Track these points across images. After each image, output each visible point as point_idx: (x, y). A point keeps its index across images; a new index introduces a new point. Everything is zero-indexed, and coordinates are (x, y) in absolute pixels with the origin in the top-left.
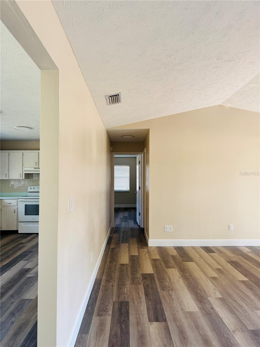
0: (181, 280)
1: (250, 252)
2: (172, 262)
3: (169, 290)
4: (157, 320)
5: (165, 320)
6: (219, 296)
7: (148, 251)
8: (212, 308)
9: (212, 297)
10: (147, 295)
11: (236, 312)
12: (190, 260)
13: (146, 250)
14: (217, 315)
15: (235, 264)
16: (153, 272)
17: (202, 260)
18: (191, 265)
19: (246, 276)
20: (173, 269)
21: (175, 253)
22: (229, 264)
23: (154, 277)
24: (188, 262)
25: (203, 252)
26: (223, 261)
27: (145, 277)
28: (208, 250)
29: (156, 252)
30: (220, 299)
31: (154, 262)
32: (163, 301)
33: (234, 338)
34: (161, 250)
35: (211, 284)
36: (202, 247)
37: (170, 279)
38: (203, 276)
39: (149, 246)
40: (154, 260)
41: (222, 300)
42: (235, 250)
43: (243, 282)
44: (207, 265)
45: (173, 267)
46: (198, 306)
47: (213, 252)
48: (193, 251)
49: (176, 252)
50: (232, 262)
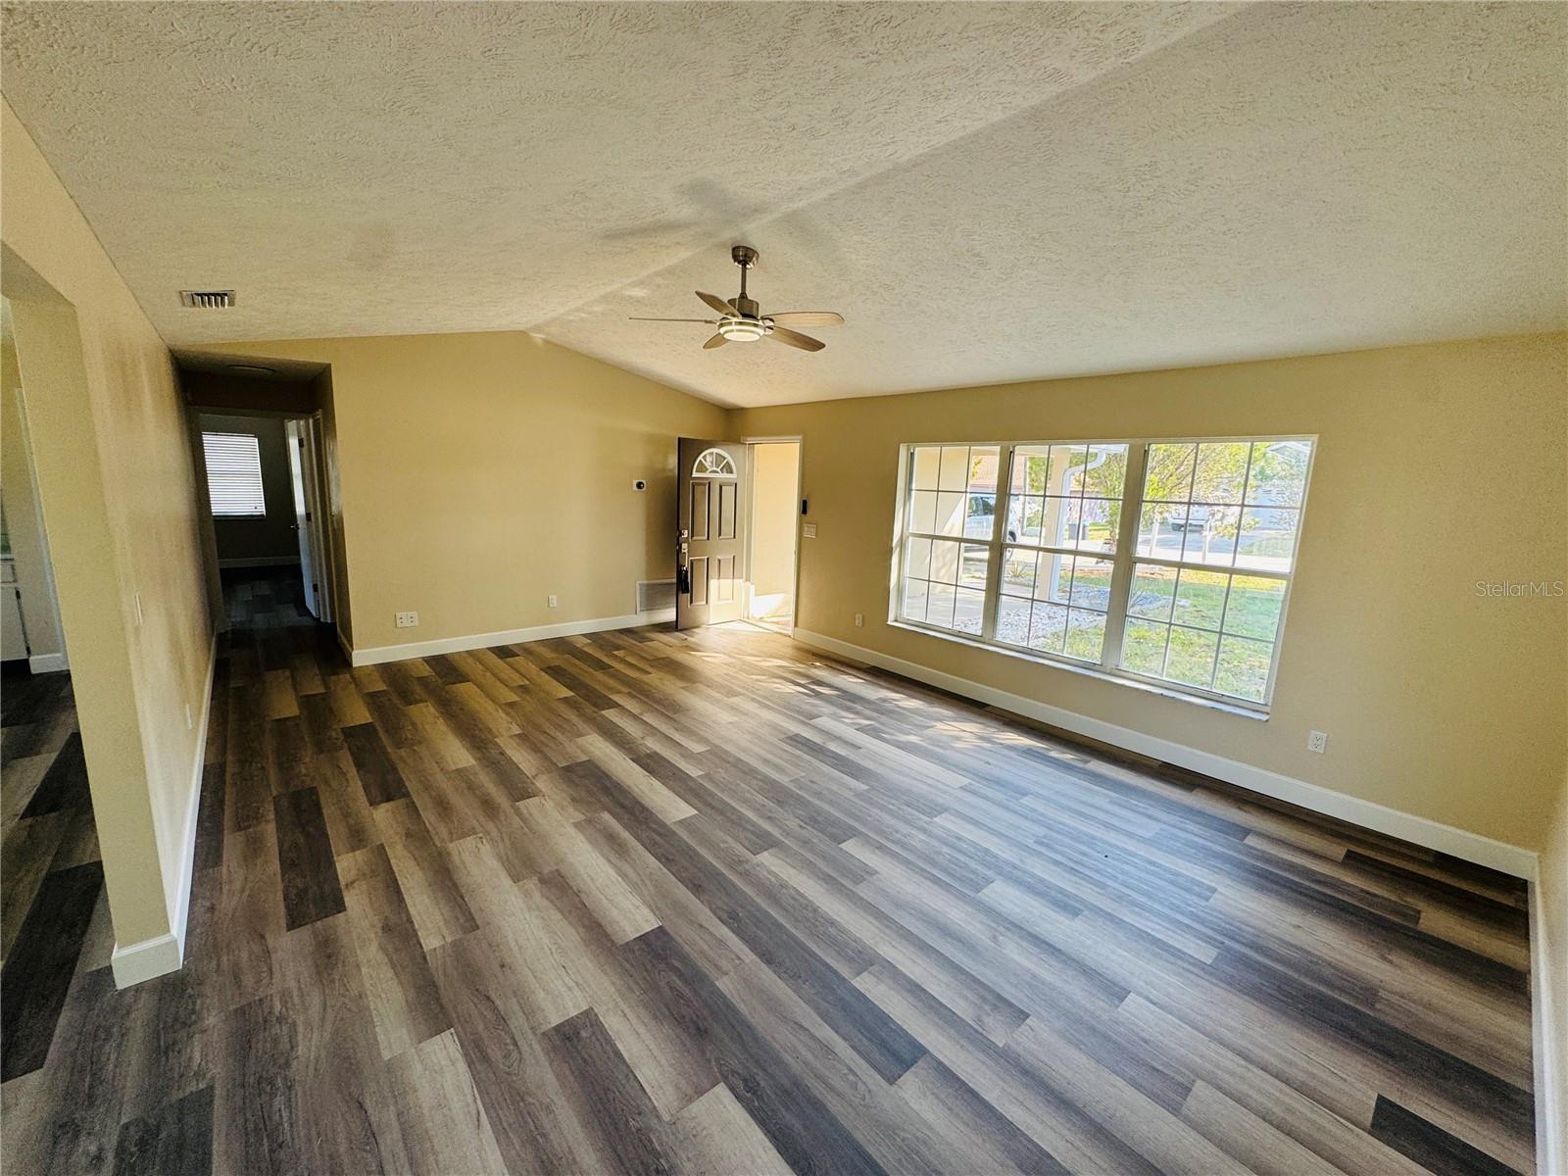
0: (441, 722)
1: (589, 644)
2: (418, 689)
3: (413, 745)
4: (389, 799)
5: (407, 795)
6: (516, 730)
7: (352, 677)
8: (502, 754)
9: (502, 736)
10: (359, 765)
11: (545, 749)
12: (463, 678)
13: (348, 676)
14: (510, 761)
15: (555, 672)
16: (370, 720)
17: (488, 674)
18: (465, 689)
19: (571, 689)
20: (421, 705)
21: (426, 671)
22: (543, 674)
23: (375, 731)
24: (457, 685)
25: (494, 659)
26: (533, 669)
27: (350, 733)
28: (503, 652)
29: (376, 676)
30: (519, 736)
31: (373, 700)
32: (400, 766)
33: (534, 784)
34: (390, 671)
35: (504, 715)
36: (489, 649)
37: (414, 724)
38: (490, 706)
39: (354, 665)
40: (373, 695)
41: (523, 738)
42: (560, 644)
43: (565, 700)
44: (499, 684)
45: (422, 701)
46: (474, 758)
47: (514, 656)
48: (470, 660)
49: (428, 668)
50: (550, 668)
